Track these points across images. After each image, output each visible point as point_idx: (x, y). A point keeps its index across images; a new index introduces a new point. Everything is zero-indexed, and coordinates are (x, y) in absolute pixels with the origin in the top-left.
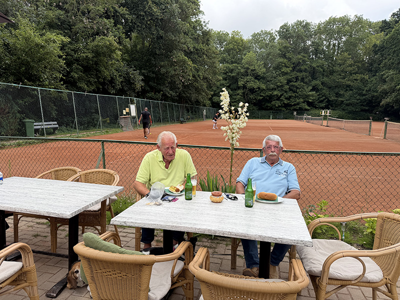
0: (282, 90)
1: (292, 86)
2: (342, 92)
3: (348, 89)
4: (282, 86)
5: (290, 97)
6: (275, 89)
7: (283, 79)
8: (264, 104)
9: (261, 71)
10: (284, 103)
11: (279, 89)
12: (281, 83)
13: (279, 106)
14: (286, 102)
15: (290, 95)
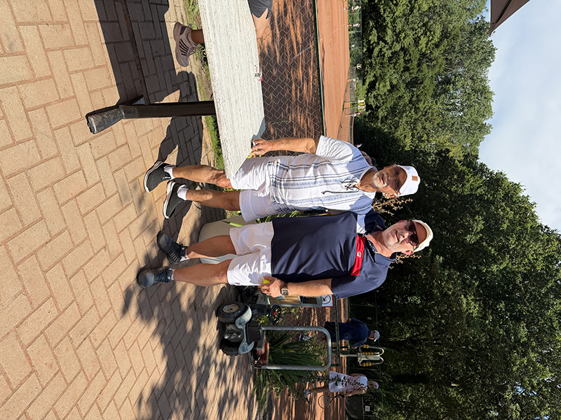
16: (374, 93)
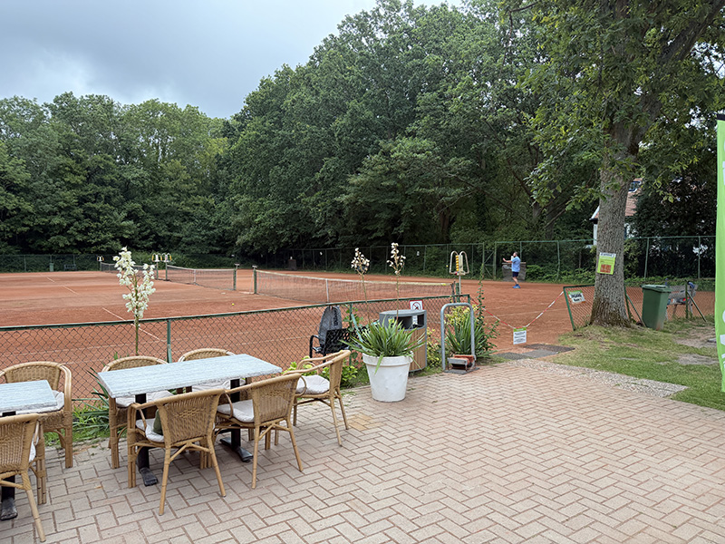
0: (69, 215)
1: (90, 209)
2: (177, 223)
3: (186, 218)
4: (68, 208)
5: (88, 229)
6: (55, 214)
7: (70, 196)
8: (33, 242)
9: (21, 176)
10: (76, 241)
11: (63, 213)
12: (65, 202)
13: (66, 245)
14: (78, 239)
15: (87, 225)
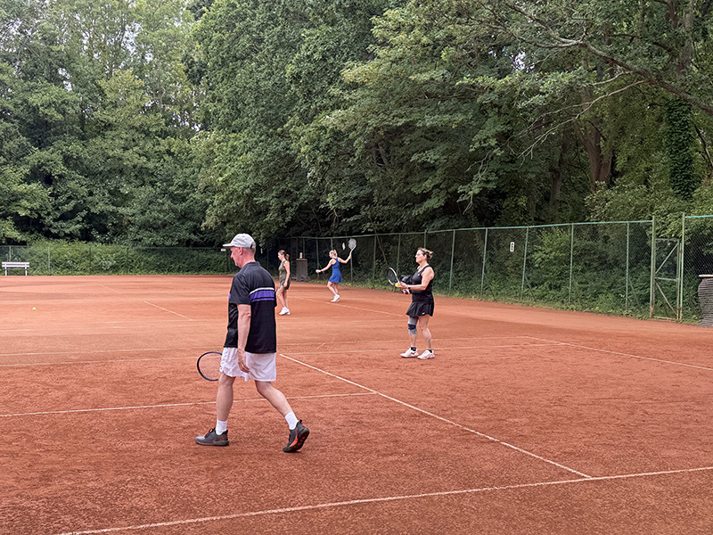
16: (49, 220)
